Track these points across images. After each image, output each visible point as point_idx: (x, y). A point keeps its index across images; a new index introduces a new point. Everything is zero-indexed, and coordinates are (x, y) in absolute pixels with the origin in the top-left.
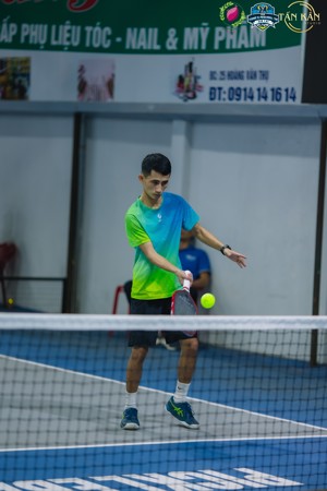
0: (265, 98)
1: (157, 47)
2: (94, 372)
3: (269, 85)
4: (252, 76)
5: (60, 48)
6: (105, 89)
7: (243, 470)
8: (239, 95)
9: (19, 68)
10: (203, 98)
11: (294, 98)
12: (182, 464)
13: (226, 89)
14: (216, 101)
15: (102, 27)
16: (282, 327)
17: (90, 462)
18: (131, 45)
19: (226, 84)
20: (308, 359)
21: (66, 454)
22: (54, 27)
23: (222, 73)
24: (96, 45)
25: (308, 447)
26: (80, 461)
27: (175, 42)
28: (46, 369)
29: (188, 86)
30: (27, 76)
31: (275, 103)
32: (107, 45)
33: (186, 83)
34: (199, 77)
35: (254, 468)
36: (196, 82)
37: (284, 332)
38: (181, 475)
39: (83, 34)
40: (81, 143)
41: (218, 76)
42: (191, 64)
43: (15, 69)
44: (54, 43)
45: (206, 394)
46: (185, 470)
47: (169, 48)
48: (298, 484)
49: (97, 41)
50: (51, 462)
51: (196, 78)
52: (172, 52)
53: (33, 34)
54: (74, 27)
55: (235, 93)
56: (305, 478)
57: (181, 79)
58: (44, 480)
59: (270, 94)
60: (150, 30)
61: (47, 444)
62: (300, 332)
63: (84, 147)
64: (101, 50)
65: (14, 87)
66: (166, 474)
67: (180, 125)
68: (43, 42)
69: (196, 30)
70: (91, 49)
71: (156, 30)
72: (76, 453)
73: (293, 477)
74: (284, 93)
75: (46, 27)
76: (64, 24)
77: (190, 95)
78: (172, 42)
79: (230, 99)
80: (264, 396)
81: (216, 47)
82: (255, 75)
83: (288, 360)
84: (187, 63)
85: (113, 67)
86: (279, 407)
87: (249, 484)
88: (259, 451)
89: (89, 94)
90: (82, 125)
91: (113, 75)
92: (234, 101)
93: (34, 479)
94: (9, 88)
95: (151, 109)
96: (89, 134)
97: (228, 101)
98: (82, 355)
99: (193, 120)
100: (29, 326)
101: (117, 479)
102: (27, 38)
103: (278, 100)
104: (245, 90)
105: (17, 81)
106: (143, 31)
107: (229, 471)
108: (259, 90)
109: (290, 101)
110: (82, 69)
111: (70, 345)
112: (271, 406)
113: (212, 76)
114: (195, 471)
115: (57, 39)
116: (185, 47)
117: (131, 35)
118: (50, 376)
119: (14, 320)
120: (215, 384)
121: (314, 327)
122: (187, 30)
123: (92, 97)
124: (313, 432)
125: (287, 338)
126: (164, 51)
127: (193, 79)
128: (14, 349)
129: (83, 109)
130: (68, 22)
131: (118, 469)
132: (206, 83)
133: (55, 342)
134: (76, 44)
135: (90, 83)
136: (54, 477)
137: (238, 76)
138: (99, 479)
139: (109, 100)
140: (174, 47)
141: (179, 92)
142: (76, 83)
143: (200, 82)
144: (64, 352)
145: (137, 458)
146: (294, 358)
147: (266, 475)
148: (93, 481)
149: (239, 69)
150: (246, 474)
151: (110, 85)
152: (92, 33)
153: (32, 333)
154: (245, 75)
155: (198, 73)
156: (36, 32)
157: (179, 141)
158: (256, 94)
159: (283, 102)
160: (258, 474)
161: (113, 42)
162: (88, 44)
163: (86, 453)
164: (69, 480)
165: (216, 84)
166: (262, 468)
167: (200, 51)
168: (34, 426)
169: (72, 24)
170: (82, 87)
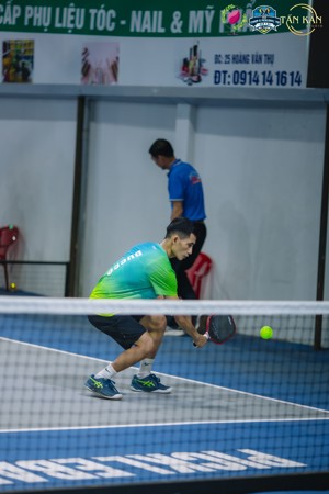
0: (271, 82)
1: (162, 30)
2: (97, 355)
3: (274, 69)
4: (258, 59)
5: (64, 31)
6: (109, 73)
7: (246, 451)
8: (245, 79)
9: (23, 50)
10: (208, 81)
11: (299, 82)
12: (186, 445)
13: (231, 72)
14: (221, 84)
15: (107, 9)
16: (286, 312)
17: (93, 442)
18: (135, 28)
19: (231, 68)
20: (312, 343)
21: (69, 434)
22: (58, 10)
23: (227, 56)
24: (100, 28)
25: (312, 430)
26: (83, 442)
27: (180, 25)
28: (49, 352)
29: (193, 69)
30: (31, 58)
31: (281, 86)
32: (111, 28)
33: (190, 67)
34: (204, 61)
35: (258, 449)
36: (200, 65)
37: (288, 317)
38: (185, 456)
39: (88, 16)
40: (85, 127)
41: (223, 59)
42: (196, 47)
43: (19, 51)
44: (58, 25)
45: (210, 377)
46: (189, 451)
47: (174, 31)
48: (302, 465)
49: (101, 24)
50: (54, 442)
51: (201, 62)
52: (177, 35)
53: (37, 16)
54: (78, 10)
55: (240, 77)
56: (309, 460)
57: (186, 63)
58: (47, 459)
59: (275, 78)
60: (155, 13)
61: (50, 425)
62: (304, 317)
63: (88, 130)
64: (105, 32)
65: (18, 69)
66: (169, 455)
67: (185, 109)
68: (47, 24)
69: (201, 13)
70: (96, 32)
71: (161, 13)
72: (78, 434)
73: (297, 459)
74: (289, 77)
75: (50, 9)
76: (68, 6)
77: (195, 78)
78: (177, 26)
79: (235, 83)
80: (269, 379)
81: (221, 30)
82: (260, 59)
83: (293, 344)
84: (192, 46)
85: (118, 50)
86: (284, 390)
87: (252, 465)
88: (263, 433)
89: (92, 77)
90: (86, 108)
91: (117, 58)
92: (239, 85)
93: (37, 459)
94: (12, 71)
95: (155, 93)
96: (93, 118)
97: (232, 85)
98: (85, 339)
99: (197, 104)
100: (31, 310)
101: (120, 459)
102: (31, 20)
103: (283, 84)
104: (250, 73)
105: (20, 63)
106: (147, 13)
107: (233, 452)
108: (264, 73)
109: (296, 85)
110: (86, 52)
111: (73, 329)
112: (276, 388)
113: (217, 59)
114: (198, 452)
115: (61, 21)
116: (190, 31)
117: (135, 18)
118: (53, 359)
119: (16, 304)
120: (219, 367)
121: (319, 312)
122: (192, 13)
123: (96, 80)
124: (317, 414)
125: (292, 323)
126: (168, 34)
127: (197, 63)
128: (17, 333)
129: (87, 92)
130: (72, 5)
131: (121, 450)
132: (211, 67)
133: (58, 325)
134: (80, 26)
135: (94, 65)
136: (57, 457)
137: (244, 59)
138: (102, 459)
139: (113, 83)
140: (179, 30)
141: (184, 75)
142: (80, 66)
143: (205, 66)
144: (66, 335)
145: (140, 439)
146: (298, 342)
147: (269, 457)
148: (96, 461)
149: (245, 53)
150: (249, 455)
151: (114, 68)
152: (96, 15)
153: (35, 317)
154: (250, 58)
155: (203, 57)
156: (40, 15)
157: (183, 124)
158: (261, 78)
159: (288, 86)
160: (261, 455)
161: (118, 25)
162: (92, 27)
163: (89, 434)
164: (72, 461)
165: (221, 67)
166: (266, 450)
167: (204, 34)
168: (37, 407)
169: (76, 7)
170: (86, 70)
